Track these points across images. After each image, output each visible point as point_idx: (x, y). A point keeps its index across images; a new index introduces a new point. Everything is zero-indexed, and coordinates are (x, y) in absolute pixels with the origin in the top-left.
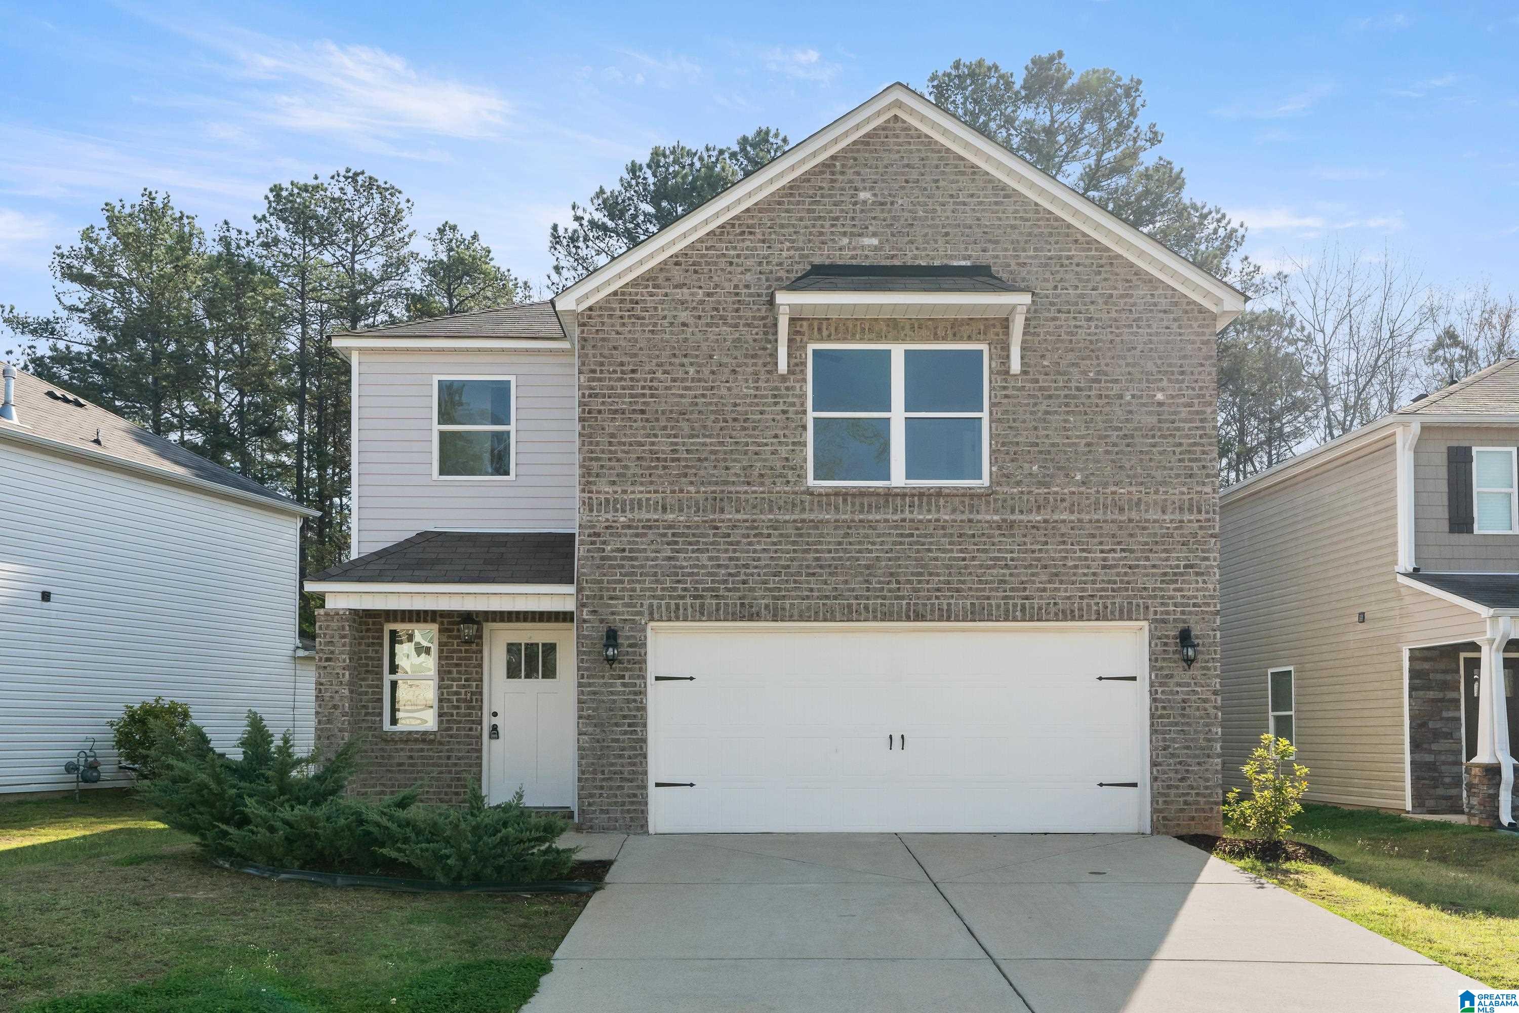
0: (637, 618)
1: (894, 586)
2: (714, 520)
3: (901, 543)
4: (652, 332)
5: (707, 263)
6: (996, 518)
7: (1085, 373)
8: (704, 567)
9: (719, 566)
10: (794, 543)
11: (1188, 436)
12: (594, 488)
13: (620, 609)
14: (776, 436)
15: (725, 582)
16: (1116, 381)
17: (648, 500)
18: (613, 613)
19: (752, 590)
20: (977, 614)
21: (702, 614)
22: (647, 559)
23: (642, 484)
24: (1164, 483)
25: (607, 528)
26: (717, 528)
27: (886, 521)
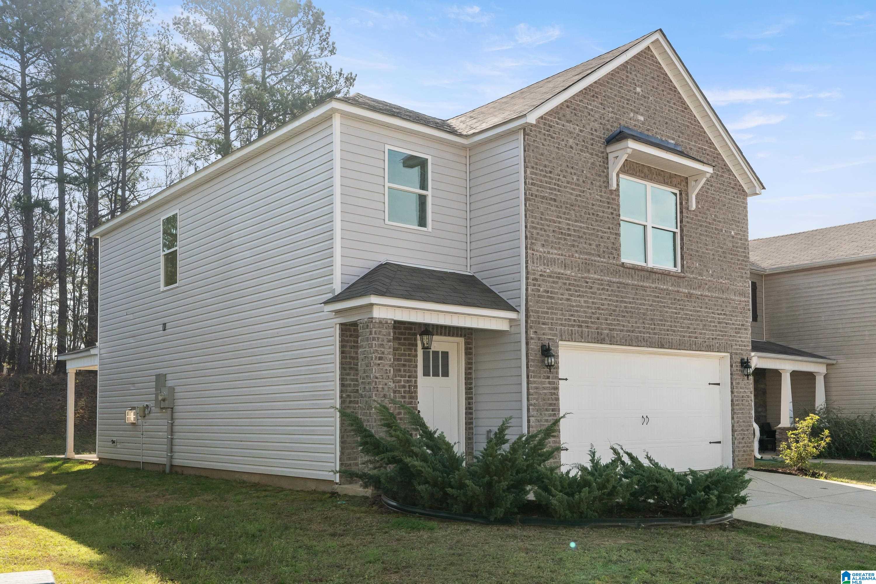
0: (555, 338)
1: (653, 326)
2: (586, 278)
3: (655, 301)
4: (558, 148)
5: (580, 111)
6: (686, 291)
7: (711, 215)
8: (581, 307)
9: (588, 307)
10: (617, 296)
11: (741, 256)
12: (535, 248)
13: (547, 331)
14: (609, 228)
15: (591, 317)
16: (720, 222)
17: (558, 259)
18: (544, 334)
19: (601, 324)
20: (680, 346)
21: (582, 338)
22: (558, 299)
23: (556, 249)
24: (735, 280)
25: (541, 275)
26: (587, 283)
27: (650, 287)
